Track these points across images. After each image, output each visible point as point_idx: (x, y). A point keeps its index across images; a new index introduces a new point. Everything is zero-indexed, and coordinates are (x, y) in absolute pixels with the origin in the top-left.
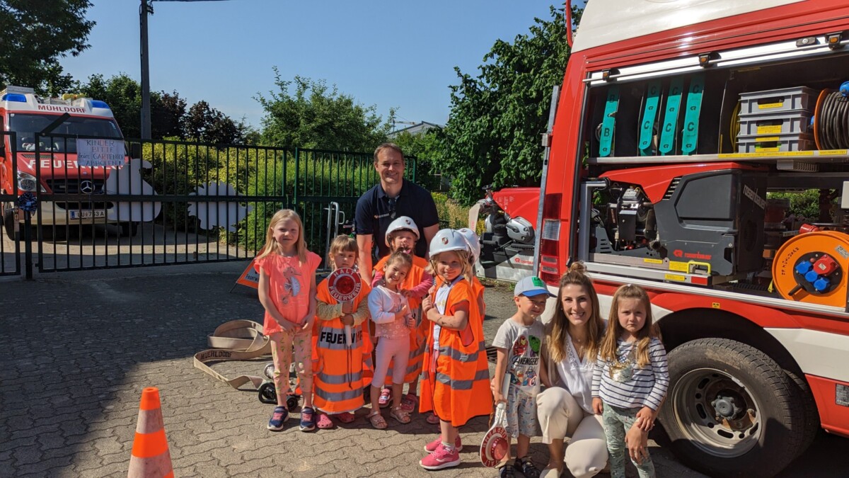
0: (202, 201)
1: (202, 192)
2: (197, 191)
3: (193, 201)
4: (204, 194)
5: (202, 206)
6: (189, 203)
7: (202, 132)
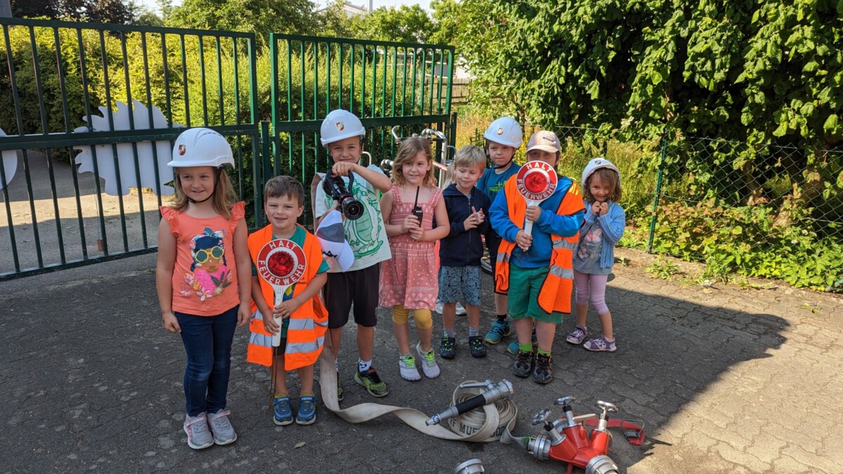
0: (102, 143)
1: (100, 124)
2: (90, 124)
3: (85, 144)
4: (106, 128)
5: (104, 154)
6: (75, 148)
7: (82, 13)
